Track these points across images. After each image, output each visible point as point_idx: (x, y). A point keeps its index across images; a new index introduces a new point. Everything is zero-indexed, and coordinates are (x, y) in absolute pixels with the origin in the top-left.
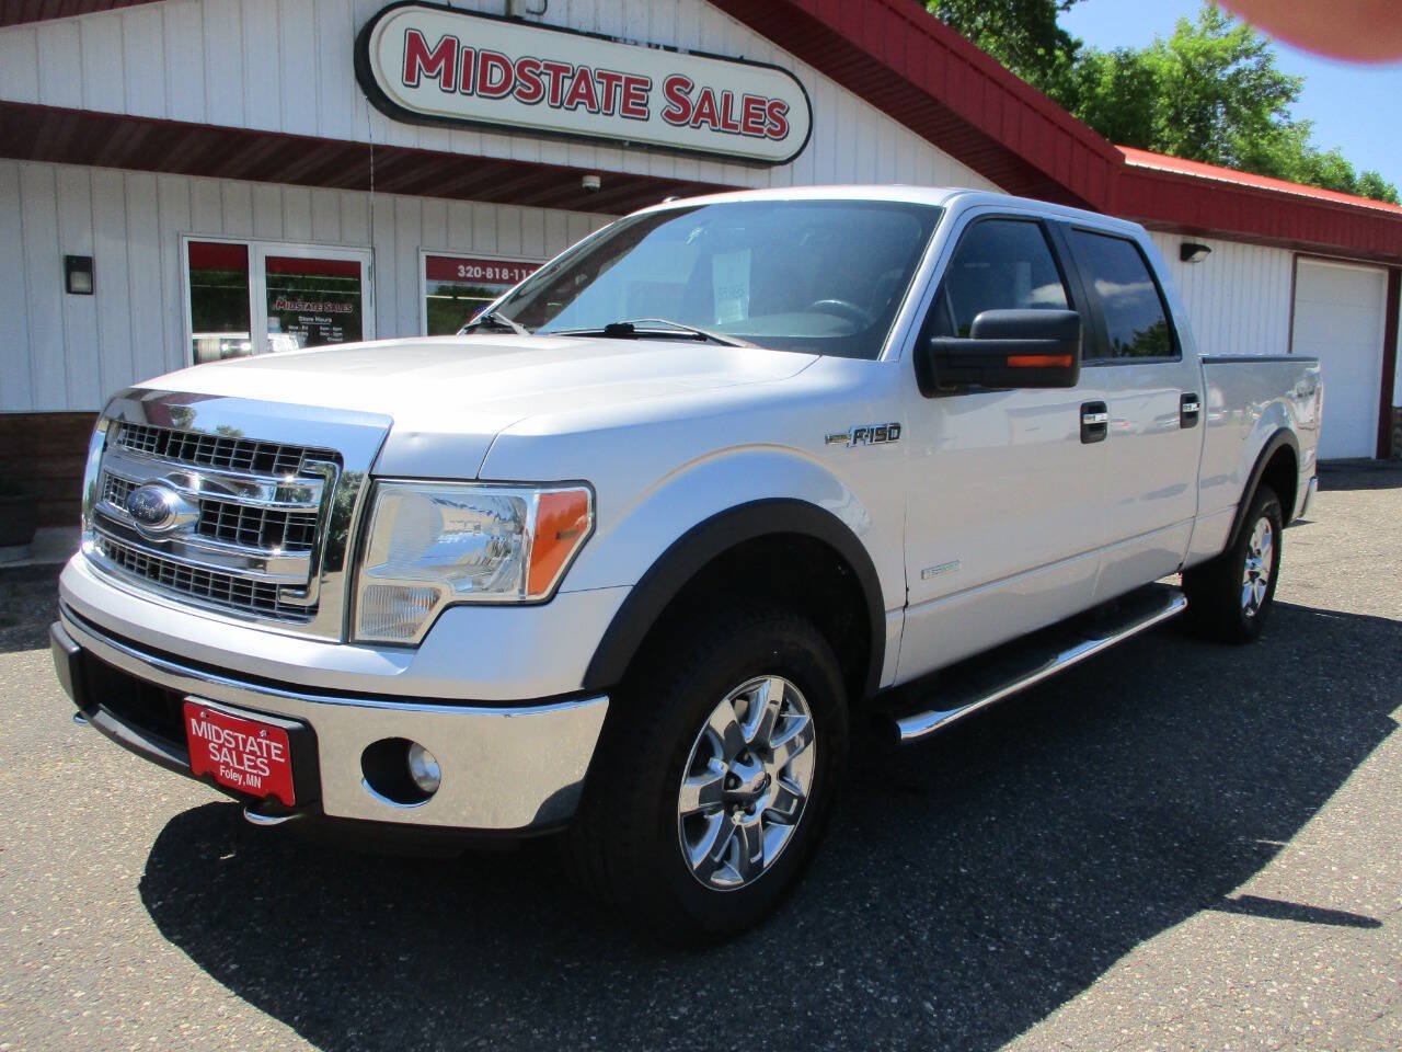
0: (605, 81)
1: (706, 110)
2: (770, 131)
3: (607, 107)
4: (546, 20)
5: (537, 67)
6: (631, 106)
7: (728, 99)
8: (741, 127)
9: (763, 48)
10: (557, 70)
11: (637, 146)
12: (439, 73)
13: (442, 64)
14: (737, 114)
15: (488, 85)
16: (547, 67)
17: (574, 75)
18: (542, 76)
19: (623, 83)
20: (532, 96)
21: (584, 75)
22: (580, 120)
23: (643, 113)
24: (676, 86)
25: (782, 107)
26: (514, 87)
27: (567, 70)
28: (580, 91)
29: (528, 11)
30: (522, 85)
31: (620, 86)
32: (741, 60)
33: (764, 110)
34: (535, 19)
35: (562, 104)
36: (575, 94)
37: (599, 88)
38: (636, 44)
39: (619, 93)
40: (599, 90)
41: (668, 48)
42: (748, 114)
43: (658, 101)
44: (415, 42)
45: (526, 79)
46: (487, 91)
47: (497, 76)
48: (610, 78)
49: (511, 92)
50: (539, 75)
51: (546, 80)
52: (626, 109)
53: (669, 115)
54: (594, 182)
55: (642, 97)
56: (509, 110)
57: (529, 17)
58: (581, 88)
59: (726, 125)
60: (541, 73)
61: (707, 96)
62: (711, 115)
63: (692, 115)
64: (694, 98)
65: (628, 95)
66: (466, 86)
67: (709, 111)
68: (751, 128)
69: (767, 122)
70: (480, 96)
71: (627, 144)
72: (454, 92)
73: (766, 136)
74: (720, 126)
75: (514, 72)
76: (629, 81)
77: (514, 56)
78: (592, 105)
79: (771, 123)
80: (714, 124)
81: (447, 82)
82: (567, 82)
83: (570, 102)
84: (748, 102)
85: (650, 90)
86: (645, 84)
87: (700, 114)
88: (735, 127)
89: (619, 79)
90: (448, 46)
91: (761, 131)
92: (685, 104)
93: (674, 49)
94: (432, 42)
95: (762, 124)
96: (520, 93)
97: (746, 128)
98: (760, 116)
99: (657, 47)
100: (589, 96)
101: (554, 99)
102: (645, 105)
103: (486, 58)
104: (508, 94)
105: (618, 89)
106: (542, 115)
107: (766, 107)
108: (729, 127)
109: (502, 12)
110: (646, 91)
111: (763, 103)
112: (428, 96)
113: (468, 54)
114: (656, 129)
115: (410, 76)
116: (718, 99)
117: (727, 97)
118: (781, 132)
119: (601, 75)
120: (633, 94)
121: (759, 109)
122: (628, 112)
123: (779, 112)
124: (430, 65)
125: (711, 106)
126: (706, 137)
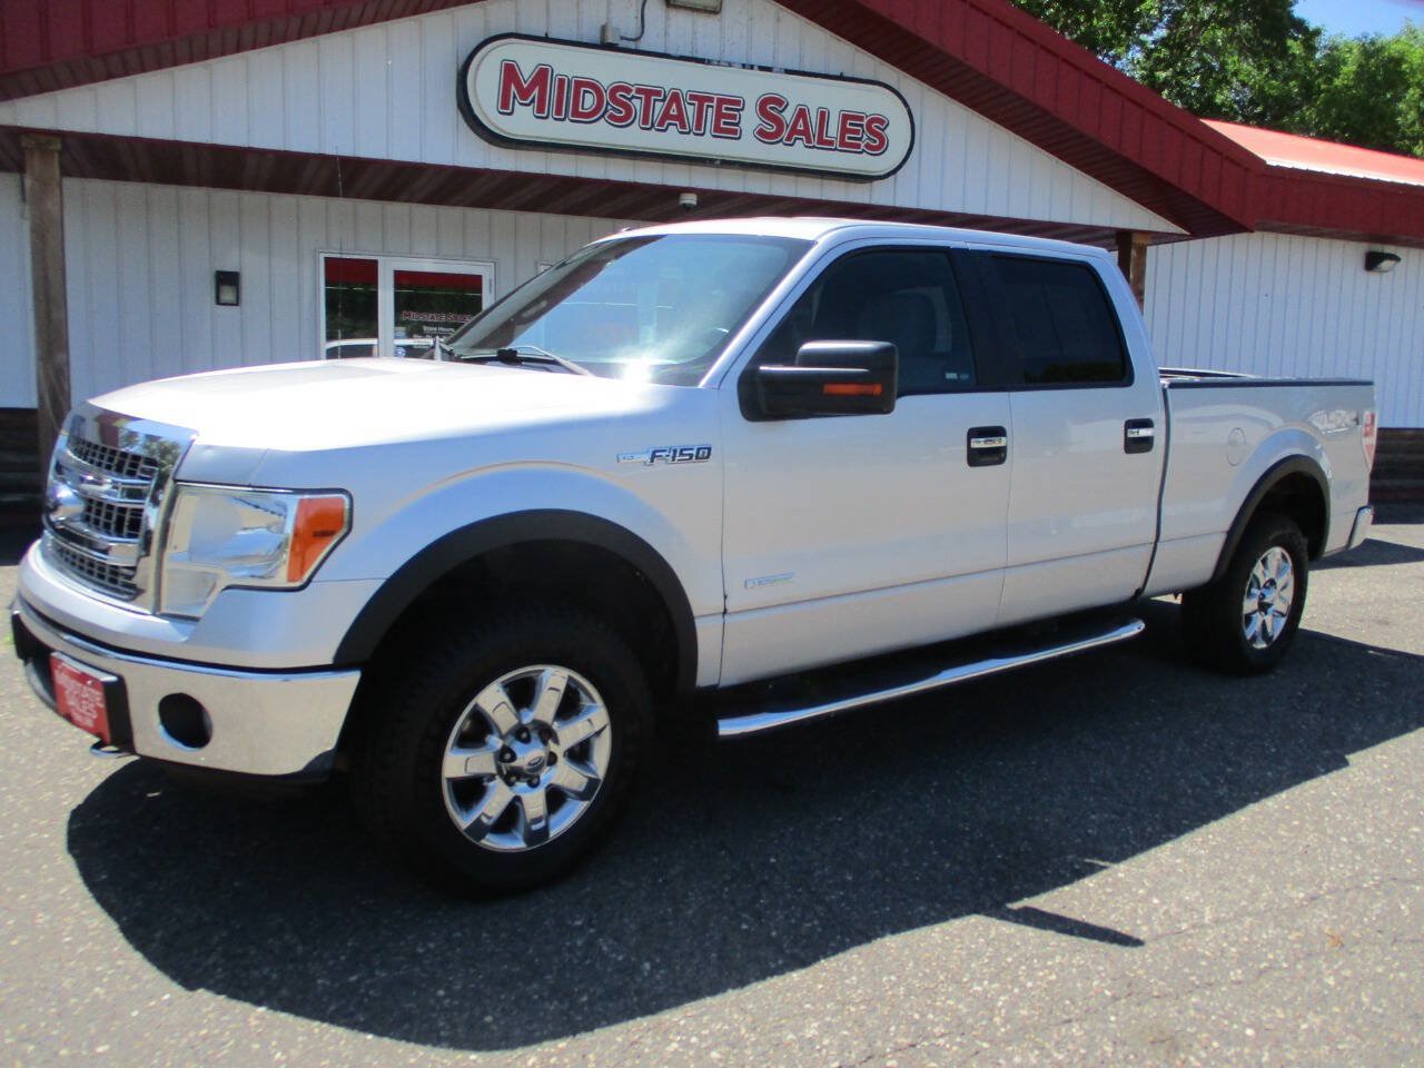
1: (800, 127)
2: (868, 146)
3: (698, 127)
4: (643, 46)
5: (628, 91)
6: (722, 126)
7: (823, 116)
9: (866, 64)
10: (649, 94)
11: (727, 164)
12: (533, 101)
13: (536, 92)
14: (833, 130)
15: (581, 110)
16: (639, 91)
17: (665, 97)
18: (634, 101)
19: (715, 104)
20: (622, 120)
21: (675, 98)
22: (671, 140)
23: (735, 132)
24: (770, 106)
25: (882, 122)
26: (606, 111)
27: (658, 93)
28: (671, 112)
29: (622, 38)
30: (613, 109)
31: (712, 107)
32: (841, 78)
33: (861, 126)
34: (632, 45)
36: (666, 116)
38: (730, 65)
39: (711, 114)
40: (690, 111)
41: (762, 68)
42: (844, 130)
43: (750, 120)
44: (510, 72)
45: (617, 103)
46: (580, 116)
47: (589, 101)
48: (701, 100)
49: (603, 116)
50: (630, 99)
51: (637, 104)
52: (717, 128)
53: (762, 133)
54: (690, 199)
55: (734, 117)
56: (600, 133)
57: (623, 44)
59: (821, 141)
60: (633, 97)
61: (802, 114)
62: (806, 132)
63: (785, 134)
64: (788, 116)
65: (719, 115)
66: (559, 111)
67: (804, 128)
68: (847, 143)
69: (865, 137)
70: (572, 121)
71: (718, 162)
72: (547, 117)
73: (864, 151)
74: (815, 143)
75: (606, 97)
76: (721, 101)
77: (606, 82)
78: (683, 126)
80: (809, 141)
81: (541, 109)
82: (659, 105)
83: (661, 124)
84: (845, 118)
85: (742, 109)
87: (794, 131)
88: (831, 143)
89: (711, 100)
90: (542, 75)
91: (858, 146)
92: (779, 123)
93: (769, 69)
94: (527, 72)
95: (860, 139)
96: (612, 117)
97: (843, 143)
98: (857, 132)
99: (752, 67)
100: (680, 118)
101: (645, 121)
102: (737, 124)
103: (579, 84)
104: (599, 118)
105: (710, 109)
107: (864, 123)
108: (824, 143)
109: (597, 40)
110: (738, 110)
111: (861, 119)
112: (523, 122)
113: (561, 82)
114: (748, 147)
115: (505, 105)
116: (814, 118)
117: (823, 114)
118: (879, 146)
119: (692, 97)
120: (725, 114)
121: (857, 125)
122: (719, 131)
123: (878, 127)
124: (524, 94)
125: (805, 124)
126: (799, 154)
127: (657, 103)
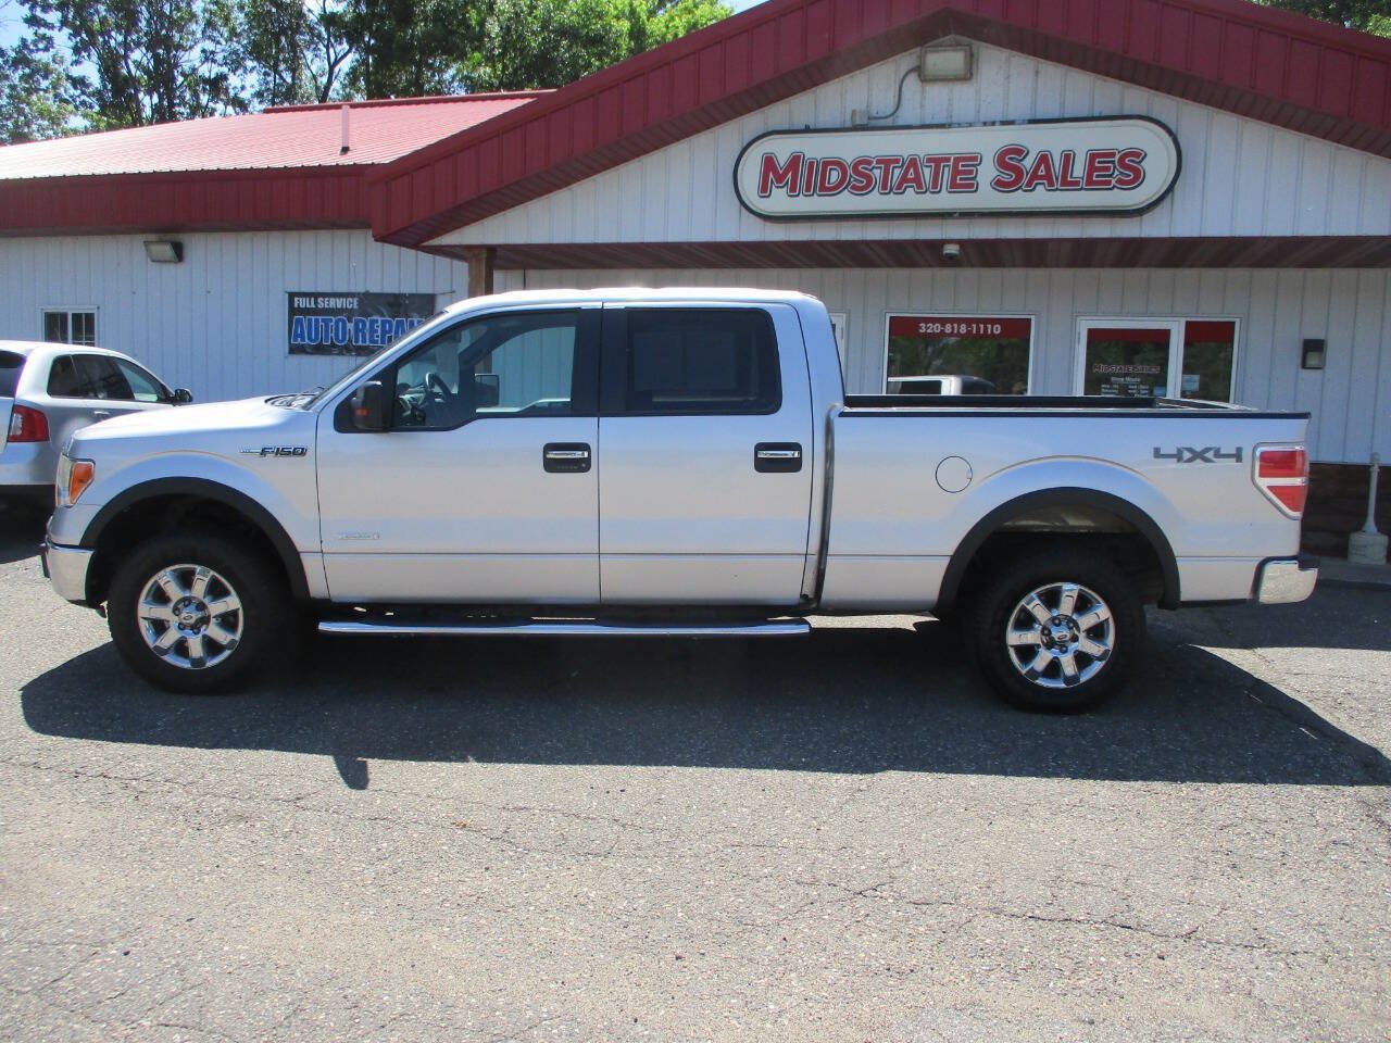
0: (933, 165)
1: (1042, 172)
2: (1120, 181)
3: (935, 186)
5: (869, 163)
6: (958, 182)
7: (1068, 159)
8: (1083, 184)
10: (887, 163)
11: (966, 215)
12: (787, 183)
13: (790, 175)
14: (1079, 170)
15: (827, 185)
16: (879, 162)
17: (902, 166)
18: (875, 171)
19: (951, 163)
20: (862, 190)
21: (913, 162)
23: (971, 186)
24: (1009, 156)
25: (1137, 155)
26: (849, 183)
27: (897, 161)
28: (909, 176)
29: (873, 118)
30: (856, 180)
31: (949, 166)
32: (1089, 118)
33: (1113, 162)
35: (891, 190)
36: (904, 179)
37: (927, 171)
39: (947, 174)
40: (927, 173)
41: (1004, 123)
42: (1091, 169)
43: (987, 173)
44: (769, 163)
45: (859, 176)
46: (826, 190)
47: (834, 176)
48: (937, 161)
49: (846, 187)
50: (871, 170)
51: (877, 173)
52: (953, 185)
53: (1000, 184)
54: (952, 249)
55: (971, 172)
56: (845, 202)
58: (910, 173)
59: (1065, 182)
60: (874, 168)
61: (1044, 159)
62: (1048, 177)
63: (1025, 180)
64: (1028, 163)
65: (956, 172)
66: (808, 189)
67: (1045, 172)
68: (1096, 182)
69: (1116, 173)
70: (820, 195)
71: (956, 215)
72: (798, 195)
73: (1114, 186)
74: (1058, 185)
75: (850, 171)
76: (957, 160)
78: (920, 186)
79: (1121, 173)
80: (1051, 184)
81: (793, 189)
82: (897, 172)
83: (899, 187)
84: (1094, 156)
85: (979, 164)
86: (974, 160)
87: (1035, 176)
88: (1077, 183)
89: (948, 160)
90: (795, 161)
91: (1109, 183)
92: (1019, 172)
93: (1012, 123)
94: (782, 160)
95: (1111, 176)
96: (854, 187)
97: (1090, 182)
98: (1108, 169)
99: (993, 123)
100: (918, 181)
101: (884, 187)
102: (974, 179)
103: (826, 164)
104: (844, 190)
105: (946, 169)
106: (875, 201)
107: (1117, 158)
108: (1068, 184)
109: (849, 124)
110: (975, 165)
111: (1113, 155)
112: (780, 201)
113: (811, 164)
114: (986, 197)
115: (764, 190)
116: (1057, 162)
117: (1067, 157)
118: (1135, 178)
119: (929, 160)
120: (962, 172)
121: (1109, 162)
122: (955, 187)
123: (1133, 161)
124: (780, 178)
125: (1048, 168)
126: (1041, 198)
127: (896, 170)
